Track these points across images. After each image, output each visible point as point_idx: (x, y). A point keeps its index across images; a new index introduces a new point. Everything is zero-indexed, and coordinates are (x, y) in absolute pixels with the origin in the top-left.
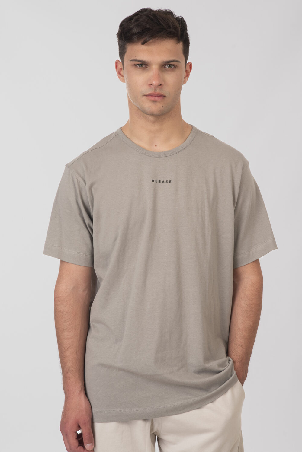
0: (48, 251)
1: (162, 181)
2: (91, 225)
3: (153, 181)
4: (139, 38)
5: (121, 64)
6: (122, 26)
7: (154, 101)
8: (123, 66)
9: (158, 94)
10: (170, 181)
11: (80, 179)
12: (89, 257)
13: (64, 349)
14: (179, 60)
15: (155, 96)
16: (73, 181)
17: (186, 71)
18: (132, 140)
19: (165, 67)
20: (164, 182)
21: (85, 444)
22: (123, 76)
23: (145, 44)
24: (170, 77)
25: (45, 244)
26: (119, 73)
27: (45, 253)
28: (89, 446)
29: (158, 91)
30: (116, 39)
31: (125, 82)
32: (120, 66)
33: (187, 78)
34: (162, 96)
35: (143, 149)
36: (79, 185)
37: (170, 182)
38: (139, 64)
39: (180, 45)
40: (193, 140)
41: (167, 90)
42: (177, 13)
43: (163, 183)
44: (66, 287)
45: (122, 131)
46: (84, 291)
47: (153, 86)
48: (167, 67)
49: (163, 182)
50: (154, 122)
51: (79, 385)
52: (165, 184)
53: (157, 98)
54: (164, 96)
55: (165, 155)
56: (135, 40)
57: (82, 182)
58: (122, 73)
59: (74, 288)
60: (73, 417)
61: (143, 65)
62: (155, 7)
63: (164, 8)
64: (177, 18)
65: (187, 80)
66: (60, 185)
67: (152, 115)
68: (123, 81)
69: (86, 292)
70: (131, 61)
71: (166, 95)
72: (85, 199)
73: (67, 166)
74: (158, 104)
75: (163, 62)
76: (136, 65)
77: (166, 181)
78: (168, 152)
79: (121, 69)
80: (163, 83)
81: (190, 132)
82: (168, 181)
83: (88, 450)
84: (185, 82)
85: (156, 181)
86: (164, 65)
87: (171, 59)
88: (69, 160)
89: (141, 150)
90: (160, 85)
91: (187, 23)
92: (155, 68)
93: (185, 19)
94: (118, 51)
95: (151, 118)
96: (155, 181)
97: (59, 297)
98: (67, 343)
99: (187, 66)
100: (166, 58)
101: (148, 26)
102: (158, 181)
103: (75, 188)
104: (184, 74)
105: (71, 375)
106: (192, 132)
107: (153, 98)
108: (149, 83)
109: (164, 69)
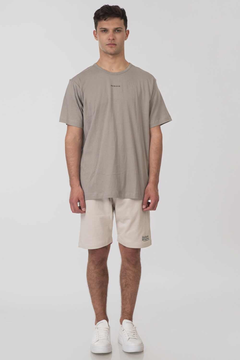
0: (61, 120)
1: (115, 86)
2: (82, 108)
3: (111, 86)
4: (103, 18)
5: (96, 32)
6: (95, 14)
7: (111, 47)
8: (97, 33)
9: (113, 44)
11: (77, 85)
12: (81, 123)
13: (71, 166)
14: (122, 28)
15: (112, 45)
16: (74, 86)
17: (126, 34)
18: (101, 67)
19: (115, 31)
20: (117, 86)
21: (82, 208)
22: (97, 38)
23: (106, 20)
24: (118, 36)
25: (60, 117)
26: (95, 36)
27: (60, 121)
28: (84, 209)
29: (113, 42)
30: (93, 20)
31: (98, 40)
32: (95, 33)
33: (127, 37)
34: (115, 45)
35: (107, 71)
36: (76, 88)
37: (119, 86)
38: (103, 30)
39: (122, 21)
41: (117, 42)
42: (121, 7)
44: (71, 137)
45: (97, 64)
46: (79, 140)
47: (110, 40)
48: (116, 31)
50: (112, 58)
51: (78, 182)
53: (112, 46)
54: (116, 45)
55: (117, 74)
56: (101, 18)
57: (78, 87)
58: (96, 36)
59: (74, 138)
60: (75, 196)
61: (105, 30)
62: (111, 4)
63: (115, 5)
64: (121, 9)
65: (127, 38)
66: (67, 89)
67: (111, 54)
68: (97, 40)
69: (80, 140)
70: (100, 29)
71: (117, 44)
72: (79, 95)
73: (70, 80)
74: (113, 48)
75: (115, 28)
76: (102, 31)
78: (118, 72)
79: (96, 34)
80: (115, 38)
83: (83, 211)
84: (126, 39)
85: (113, 86)
86: (115, 30)
87: (118, 27)
88: (71, 78)
89: (106, 71)
90: (114, 39)
91: (126, 11)
92: (111, 31)
93: (124, 9)
94: (94, 26)
95: (111, 56)
97: (67, 142)
98: (71, 163)
99: (126, 31)
100: (116, 26)
101: (107, 12)
102: (114, 86)
103: (74, 89)
104: (125, 35)
105: (74, 178)
106: (129, 65)
107: (110, 46)
108: (108, 39)
109: (115, 32)
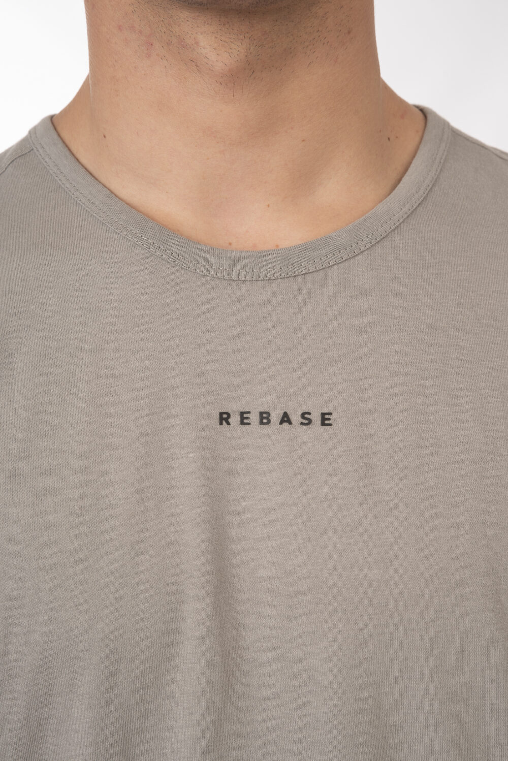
1: (276, 417)
3: (223, 417)
10: (323, 415)
18: (103, 180)
20: (290, 423)
37: (325, 419)
40: (435, 182)
43: (286, 425)
45: (59, 135)
49: (286, 419)
52: (296, 428)
77: (303, 415)
78: (306, 248)
81: (417, 139)
82: (316, 418)
85: (244, 417)
96: (235, 419)
102: (254, 418)
106: (426, 137)
